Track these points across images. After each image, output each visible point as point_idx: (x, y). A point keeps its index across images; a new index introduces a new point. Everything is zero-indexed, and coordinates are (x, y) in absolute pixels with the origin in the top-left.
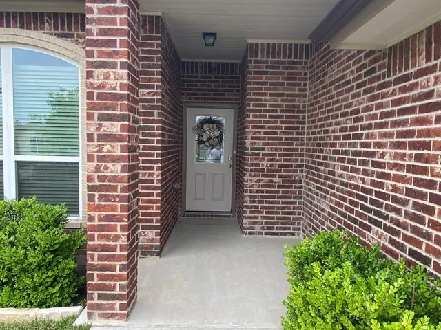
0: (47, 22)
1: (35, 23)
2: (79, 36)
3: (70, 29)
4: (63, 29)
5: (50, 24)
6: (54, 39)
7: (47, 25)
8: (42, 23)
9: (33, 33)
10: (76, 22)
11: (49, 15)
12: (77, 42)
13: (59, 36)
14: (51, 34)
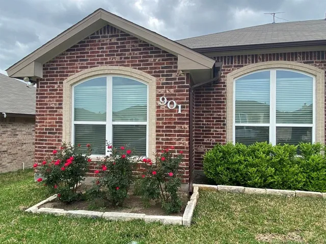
0: (299, 56)
1: (292, 58)
2: (316, 62)
3: (311, 59)
4: (307, 59)
5: (300, 58)
6: (303, 65)
7: (298, 58)
8: (296, 57)
9: (291, 62)
10: (315, 56)
11: (300, 53)
12: (316, 65)
13: (305, 63)
14: (301, 62)
